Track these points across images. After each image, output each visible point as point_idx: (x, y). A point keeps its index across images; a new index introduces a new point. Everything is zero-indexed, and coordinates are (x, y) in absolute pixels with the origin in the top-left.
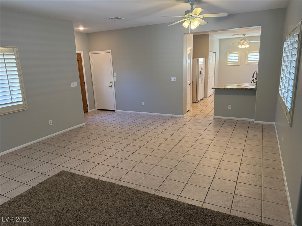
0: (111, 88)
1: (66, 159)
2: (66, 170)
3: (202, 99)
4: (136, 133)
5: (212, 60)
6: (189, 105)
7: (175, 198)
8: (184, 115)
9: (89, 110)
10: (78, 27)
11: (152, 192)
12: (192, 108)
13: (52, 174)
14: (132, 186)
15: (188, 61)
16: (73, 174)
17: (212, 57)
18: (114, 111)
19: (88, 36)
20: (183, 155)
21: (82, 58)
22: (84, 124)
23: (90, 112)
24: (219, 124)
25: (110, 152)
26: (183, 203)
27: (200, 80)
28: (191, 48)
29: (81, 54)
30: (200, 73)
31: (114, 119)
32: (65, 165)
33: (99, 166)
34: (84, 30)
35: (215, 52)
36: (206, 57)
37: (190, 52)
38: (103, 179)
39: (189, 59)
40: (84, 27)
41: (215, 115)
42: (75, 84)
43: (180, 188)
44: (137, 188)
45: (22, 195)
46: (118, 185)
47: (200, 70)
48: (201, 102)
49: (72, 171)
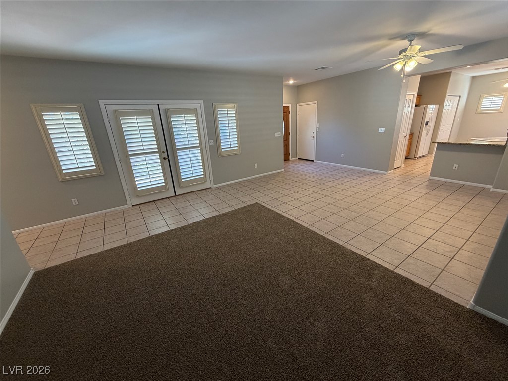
0: (312, 138)
1: (262, 195)
2: (260, 203)
3: (424, 156)
4: (327, 184)
5: (451, 106)
6: (399, 161)
7: (341, 243)
8: (389, 172)
9: (290, 159)
10: (288, 80)
11: (322, 233)
12: (403, 165)
13: (249, 204)
14: (306, 225)
15: (407, 109)
16: (263, 207)
17: (452, 102)
18: (313, 161)
19: (298, 89)
20: (367, 210)
21: (290, 110)
22: (283, 170)
23: (292, 161)
24: (433, 186)
25: (296, 196)
26: (347, 249)
27: (424, 132)
28: (416, 93)
29: (289, 106)
30: (427, 123)
31: (310, 168)
32: (261, 199)
33: (284, 205)
34: (293, 83)
35: (460, 96)
36: (441, 103)
37: (412, 99)
38: (284, 215)
39: (409, 107)
40: (294, 80)
41: (431, 175)
42: (279, 135)
43: (351, 236)
44: (310, 227)
45: (228, 213)
46: (294, 221)
47: (426, 120)
48: (421, 159)
49: (264, 204)
